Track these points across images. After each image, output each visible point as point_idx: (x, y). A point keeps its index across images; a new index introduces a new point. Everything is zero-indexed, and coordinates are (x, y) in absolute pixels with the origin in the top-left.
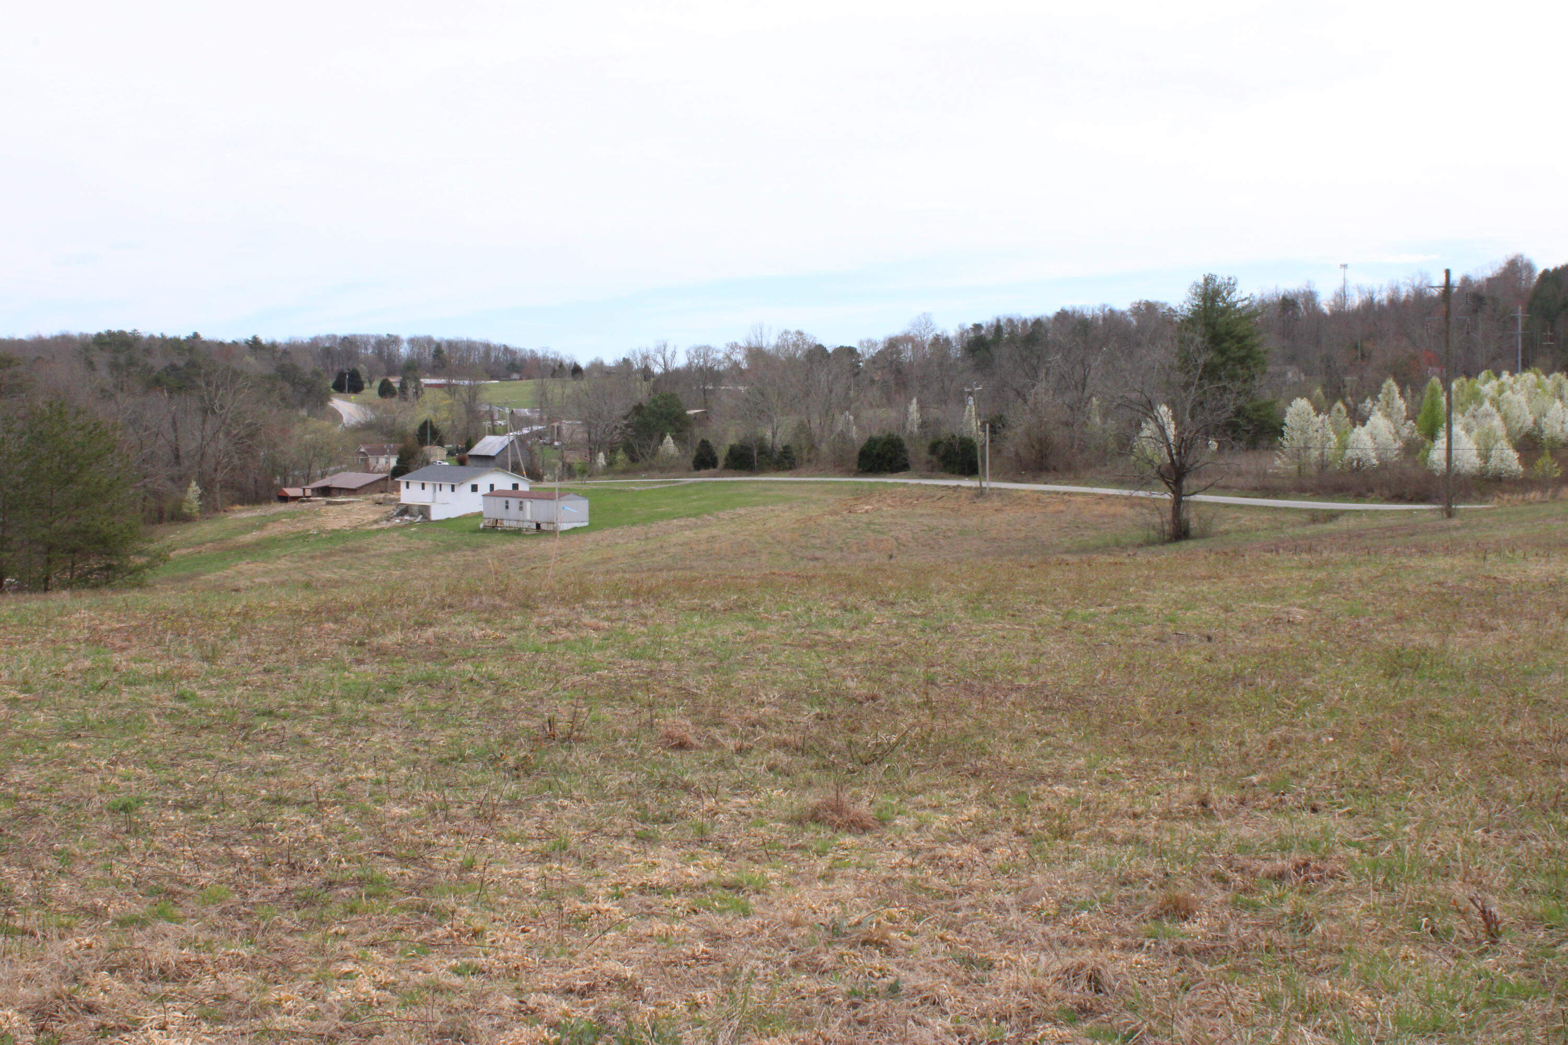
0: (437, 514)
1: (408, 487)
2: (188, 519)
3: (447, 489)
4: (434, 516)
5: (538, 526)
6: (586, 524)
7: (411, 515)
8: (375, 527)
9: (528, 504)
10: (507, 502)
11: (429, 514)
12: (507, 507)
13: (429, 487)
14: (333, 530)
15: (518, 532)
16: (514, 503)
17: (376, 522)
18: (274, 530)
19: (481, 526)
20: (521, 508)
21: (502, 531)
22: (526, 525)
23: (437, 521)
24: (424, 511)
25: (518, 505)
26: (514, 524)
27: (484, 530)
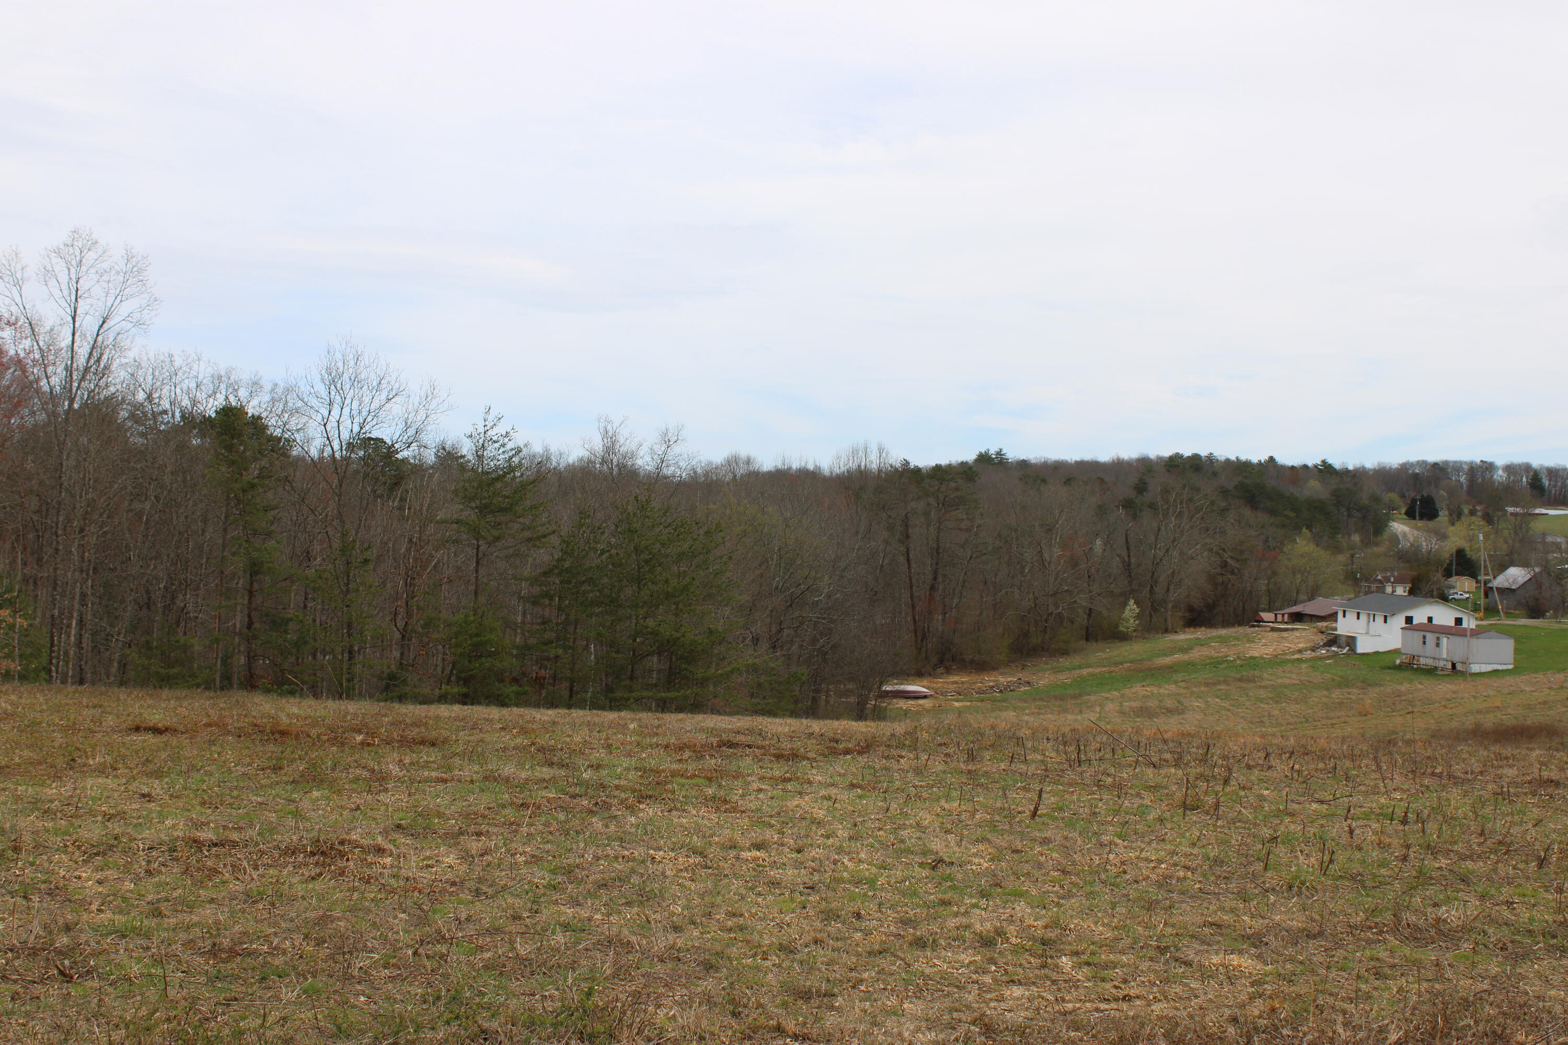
0: (1364, 646)
1: (1344, 616)
2: (1123, 637)
3: (1379, 619)
4: (1360, 650)
5: (1454, 665)
6: (1511, 667)
7: (1339, 647)
8: (1296, 656)
9: (1444, 641)
10: (1424, 637)
11: (1355, 645)
12: (1424, 643)
13: (1363, 617)
14: (1251, 658)
15: (1431, 671)
16: (1431, 638)
17: (1300, 651)
18: (1196, 654)
19: (1398, 662)
20: (1438, 645)
21: (1416, 670)
22: (1442, 664)
23: (1364, 654)
24: (1351, 641)
25: (1435, 641)
26: (1430, 662)
27: (1400, 668)
